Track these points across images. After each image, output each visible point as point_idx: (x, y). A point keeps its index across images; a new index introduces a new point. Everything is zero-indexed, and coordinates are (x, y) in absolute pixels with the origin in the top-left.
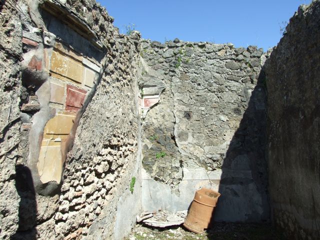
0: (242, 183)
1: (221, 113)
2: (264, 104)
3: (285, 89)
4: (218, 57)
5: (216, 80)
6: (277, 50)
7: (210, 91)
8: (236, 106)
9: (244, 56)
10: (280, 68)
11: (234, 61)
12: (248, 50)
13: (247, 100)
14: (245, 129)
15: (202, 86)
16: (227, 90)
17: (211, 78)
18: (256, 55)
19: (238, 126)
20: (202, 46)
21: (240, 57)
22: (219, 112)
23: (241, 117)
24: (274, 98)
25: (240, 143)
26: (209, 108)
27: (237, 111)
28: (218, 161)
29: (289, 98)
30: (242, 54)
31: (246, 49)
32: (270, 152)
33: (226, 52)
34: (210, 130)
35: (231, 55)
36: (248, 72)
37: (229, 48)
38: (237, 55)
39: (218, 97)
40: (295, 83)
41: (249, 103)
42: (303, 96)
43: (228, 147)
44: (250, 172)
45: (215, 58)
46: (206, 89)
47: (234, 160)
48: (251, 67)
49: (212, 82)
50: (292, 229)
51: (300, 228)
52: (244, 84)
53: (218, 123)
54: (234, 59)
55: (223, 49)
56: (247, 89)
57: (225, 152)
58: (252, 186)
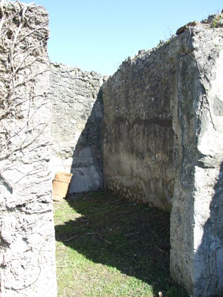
0: (86, 166)
1: (72, 118)
2: (101, 113)
3: (117, 105)
4: (70, 77)
5: (69, 94)
6: (112, 78)
7: (63, 101)
8: (82, 113)
9: (89, 78)
10: (114, 91)
11: (81, 81)
12: (91, 74)
13: (90, 110)
14: (89, 129)
15: (57, 97)
16: (76, 102)
17: (65, 92)
18: (97, 78)
19: (84, 127)
20: (57, 66)
21: (86, 78)
22: (71, 117)
23: (86, 121)
24: (109, 110)
25: (85, 140)
26: (63, 114)
27: (83, 117)
28: (69, 152)
29: (119, 111)
30: (87, 76)
31: (90, 73)
32: (105, 145)
33: (76, 74)
34: (64, 130)
35: (80, 76)
36: (91, 89)
37: (78, 71)
38: (84, 77)
39: (70, 106)
40: (123, 103)
41: (92, 112)
42: (129, 111)
43: (77, 142)
44: (92, 158)
45: (68, 77)
46: (61, 100)
47: (81, 150)
48: (93, 86)
49: (65, 95)
50: (119, 189)
51: (123, 187)
52: (88, 98)
53: (70, 125)
54: (81, 79)
55: (74, 70)
56: (90, 102)
57: (74, 146)
58: (93, 168)
